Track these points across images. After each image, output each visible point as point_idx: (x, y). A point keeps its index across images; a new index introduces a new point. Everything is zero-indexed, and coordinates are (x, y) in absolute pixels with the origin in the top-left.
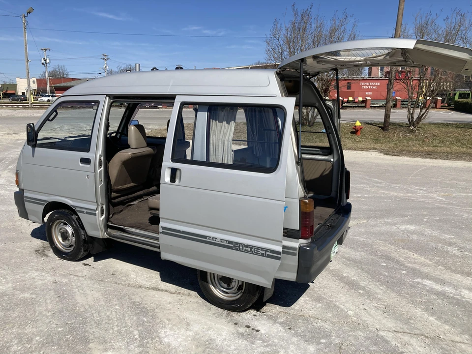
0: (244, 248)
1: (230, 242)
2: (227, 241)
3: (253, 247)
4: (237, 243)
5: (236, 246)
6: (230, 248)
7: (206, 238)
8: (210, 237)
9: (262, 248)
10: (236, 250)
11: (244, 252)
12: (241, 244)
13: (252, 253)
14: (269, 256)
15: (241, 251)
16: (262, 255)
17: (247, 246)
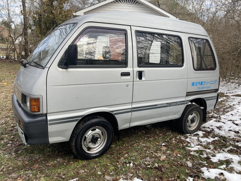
0: (173, 104)
1: (167, 104)
2: (166, 103)
3: (176, 102)
4: (170, 103)
5: (169, 105)
6: (167, 106)
7: (157, 106)
9: (179, 102)
10: (170, 106)
11: (173, 106)
12: (172, 103)
13: (176, 105)
14: (182, 104)
15: (171, 106)
16: (179, 105)
17: (173, 103)
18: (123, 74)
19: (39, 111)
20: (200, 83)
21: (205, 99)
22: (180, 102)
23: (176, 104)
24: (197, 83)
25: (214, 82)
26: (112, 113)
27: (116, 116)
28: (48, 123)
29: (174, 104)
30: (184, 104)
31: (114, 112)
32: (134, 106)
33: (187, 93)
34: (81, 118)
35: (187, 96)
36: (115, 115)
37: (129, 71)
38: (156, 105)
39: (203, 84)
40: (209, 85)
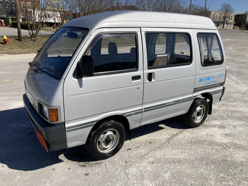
1: (176, 101)
2: (174, 101)
3: (184, 99)
4: (178, 100)
5: (177, 102)
6: (175, 104)
8: (168, 103)
9: (186, 98)
10: (178, 103)
11: (181, 103)
12: (180, 100)
13: (183, 102)
16: (186, 101)
18: (134, 78)
19: (57, 120)
20: (207, 79)
21: (211, 93)
22: (188, 99)
23: (184, 100)
24: (204, 79)
25: (221, 76)
26: (124, 115)
27: (128, 118)
28: (66, 130)
29: (182, 101)
30: (191, 100)
31: (126, 115)
32: (144, 107)
33: (194, 89)
34: (95, 123)
35: (194, 92)
36: (126, 117)
37: (140, 74)
38: (165, 104)
39: (210, 79)
40: (215, 79)
